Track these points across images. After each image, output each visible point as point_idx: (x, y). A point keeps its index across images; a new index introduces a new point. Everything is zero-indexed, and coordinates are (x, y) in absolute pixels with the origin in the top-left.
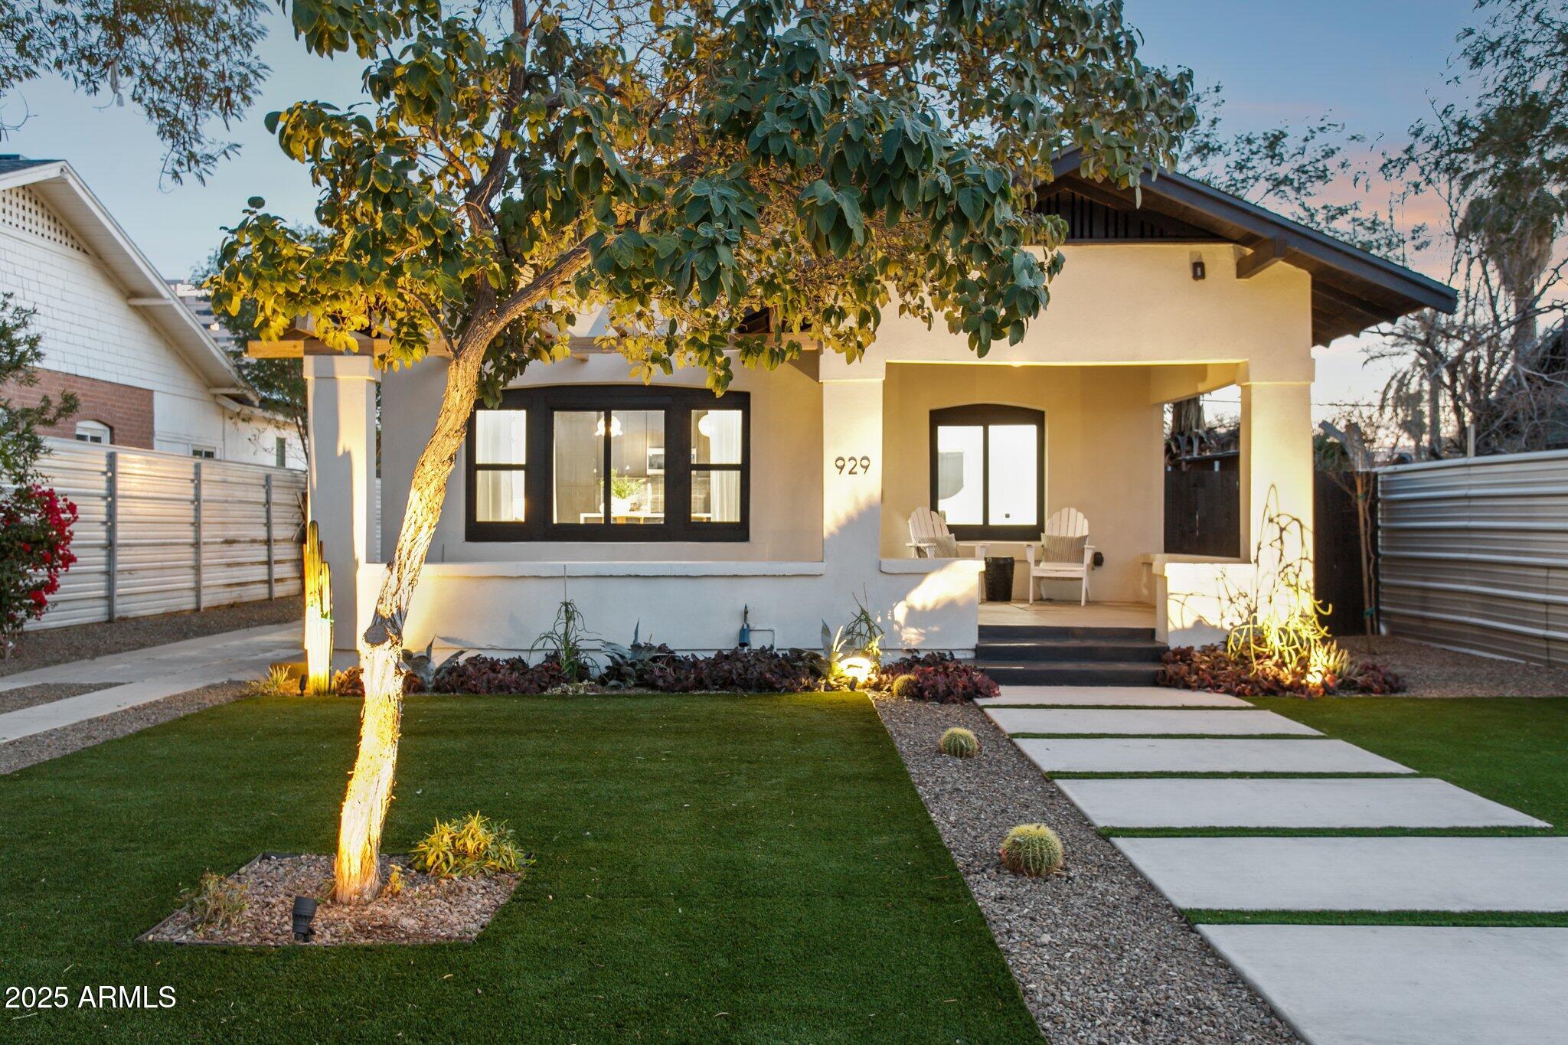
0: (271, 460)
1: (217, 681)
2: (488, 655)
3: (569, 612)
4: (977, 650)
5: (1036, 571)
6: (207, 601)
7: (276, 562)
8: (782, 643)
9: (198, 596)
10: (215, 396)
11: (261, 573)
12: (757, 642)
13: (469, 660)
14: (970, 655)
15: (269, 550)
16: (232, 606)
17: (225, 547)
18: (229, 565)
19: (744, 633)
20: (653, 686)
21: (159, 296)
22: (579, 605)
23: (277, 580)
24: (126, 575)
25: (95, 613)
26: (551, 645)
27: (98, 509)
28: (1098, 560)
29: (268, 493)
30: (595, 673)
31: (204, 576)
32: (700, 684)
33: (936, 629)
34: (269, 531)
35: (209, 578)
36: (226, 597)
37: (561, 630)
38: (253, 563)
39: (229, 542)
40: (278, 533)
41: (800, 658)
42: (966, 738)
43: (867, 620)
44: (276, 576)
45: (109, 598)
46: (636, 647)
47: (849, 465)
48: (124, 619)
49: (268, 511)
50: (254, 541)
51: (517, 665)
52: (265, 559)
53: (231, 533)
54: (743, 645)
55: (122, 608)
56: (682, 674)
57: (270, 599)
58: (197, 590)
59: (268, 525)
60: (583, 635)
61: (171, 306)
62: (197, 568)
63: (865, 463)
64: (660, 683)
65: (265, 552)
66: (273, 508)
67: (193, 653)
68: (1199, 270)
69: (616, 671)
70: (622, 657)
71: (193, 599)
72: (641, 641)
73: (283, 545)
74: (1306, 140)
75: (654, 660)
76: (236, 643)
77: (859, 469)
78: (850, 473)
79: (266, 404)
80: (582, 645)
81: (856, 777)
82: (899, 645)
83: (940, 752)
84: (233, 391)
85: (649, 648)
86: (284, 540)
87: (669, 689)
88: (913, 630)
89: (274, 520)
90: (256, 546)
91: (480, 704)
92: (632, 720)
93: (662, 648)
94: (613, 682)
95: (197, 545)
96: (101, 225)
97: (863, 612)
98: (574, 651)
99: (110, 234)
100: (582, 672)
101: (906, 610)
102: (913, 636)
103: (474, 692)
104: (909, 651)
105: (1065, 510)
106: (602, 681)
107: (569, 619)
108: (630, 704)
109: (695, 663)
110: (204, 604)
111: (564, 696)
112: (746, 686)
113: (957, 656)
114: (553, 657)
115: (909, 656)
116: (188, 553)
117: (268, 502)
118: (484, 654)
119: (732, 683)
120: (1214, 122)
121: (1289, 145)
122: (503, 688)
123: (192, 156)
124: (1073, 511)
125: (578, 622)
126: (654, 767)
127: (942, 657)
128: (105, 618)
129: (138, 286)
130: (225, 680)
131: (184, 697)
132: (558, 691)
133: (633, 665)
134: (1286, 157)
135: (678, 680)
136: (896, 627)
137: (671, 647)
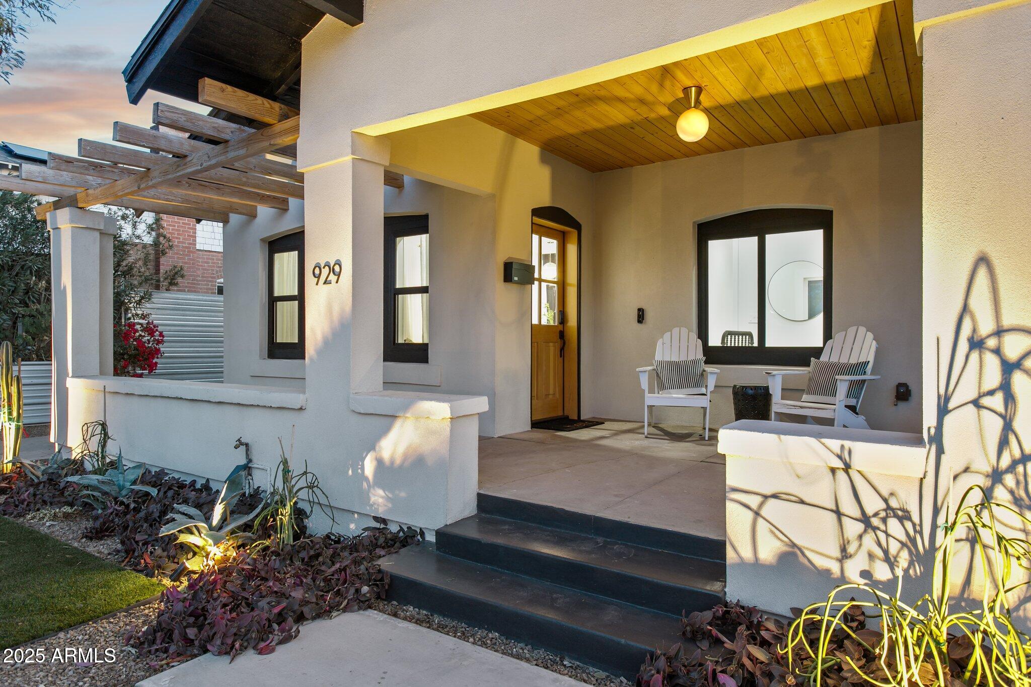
33: (403, 494)
47: (325, 272)
63: (335, 269)
77: (332, 277)
78: (325, 283)
82: (367, 510)
88: (381, 492)
101: (374, 463)
102: (380, 500)
104: (376, 519)
105: (852, 331)
124: (862, 330)
136: (365, 485)
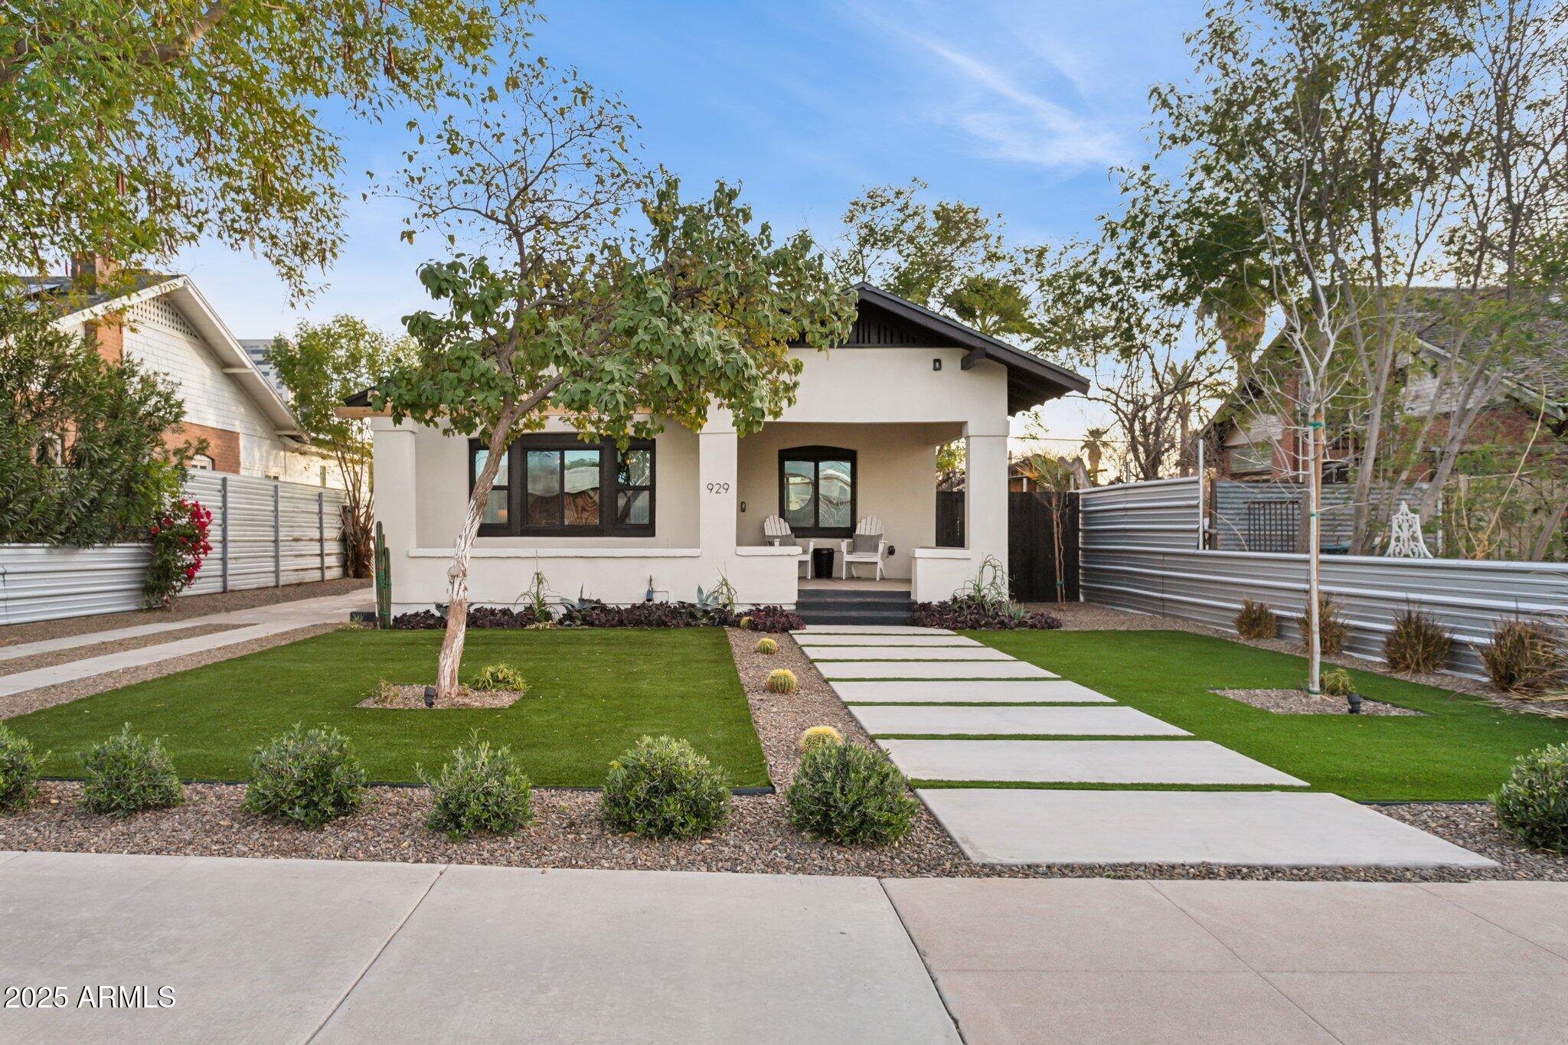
0: (317, 482)
1: (317, 623)
2: (488, 607)
3: (539, 579)
4: (797, 604)
5: (847, 558)
6: (283, 581)
7: (327, 555)
8: (673, 600)
9: (277, 577)
10: (279, 436)
11: (316, 562)
12: (658, 599)
13: (476, 610)
14: (793, 607)
15: (322, 546)
16: (299, 585)
17: (294, 543)
18: (296, 556)
19: (650, 592)
20: (592, 624)
21: (244, 366)
22: (545, 575)
23: (328, 568)
24: (234, 561)
25: (216, 586)
26: (528, 601)
27: (216, 516)
28: (891, 551)
29: (320, 506)
30: (557, 617)
31: (281, 563)
32: (621, 623)
34: (321, 533)
35: (286, 564)
36: (294, 578)
37: (534, 590)
38: (311, 555)
39: (296, 540)
40: (328, 534)
41: (684, 607)
42: (770, 644)
43: (727, 585)
44: (326, 565)
45: (224, 576)
46: (581, 600)
47: (716, 488)
48: (232, 591)
49: (321, 519)
50: (311, 540)
51: (506, 612)
52: (319, 552)
53: (297, 534)
54: (649, 600)
55: (232, 583)
56: (610, 617)
57: (323, 581)
58: (277, 573)
59: (321, 528)
60: (548, 593)
61: (252, 374)
62: (276, 558)
63: (726, 486)
64: (597, 622)
65: (319, 548)
66: (324, 517)
67: (291, 610)
68: (937, 365)
69: (569, 616)
70: (573, 606)
71: (274, 579)
72: (585, 597)
73: (330, 543)
74: (1061, 254)
75: (593, 609)
76: (315, 605)
77: (722, 490)
78: (716, 493)
79: (316, 442)
80: (548, 600)
81: (704, 661)
83: (756, 652)
84: (294, 433)
85: (590, 601)
86: (331, 540)
87: (602, 626)
89: (324, 525)
90: (313, 543)
91: (487, 633)
92: (579, 639)
93: (598, 602)
94: (567, 623)
95: (276, 541)
96: (209, 318)
97: (724, 579)
98: (542, 604)
99: (214, 325)
100: (548, 616)
103: (483, 627)
106: (561, 622)
107: (539, 584)
108: (579, 633)
109: (619, 611)
110: (281, 583)
111: (537, 629)
112: (650, 624)
113: (784, 608)
114: (529, 608)
115: (754, 608)
116: (271, 547)
117: (320, 512)
118: (485, 606)
119: (641, 622)
120: (999, 238)
121: (1049, 258)
122: (499, 624)
123: (301, 291)
124: (875, 518)
125: (545, 584)
126: (593, 657)
127: (775, 608)
128: (221, 590)
129: (230, 358)
130: (322, 622)
131: (303, 630)
132: (533, 627)
133: (579, 611)
134: (1047, 265)
135: (608, 621)
137: (603, 602)
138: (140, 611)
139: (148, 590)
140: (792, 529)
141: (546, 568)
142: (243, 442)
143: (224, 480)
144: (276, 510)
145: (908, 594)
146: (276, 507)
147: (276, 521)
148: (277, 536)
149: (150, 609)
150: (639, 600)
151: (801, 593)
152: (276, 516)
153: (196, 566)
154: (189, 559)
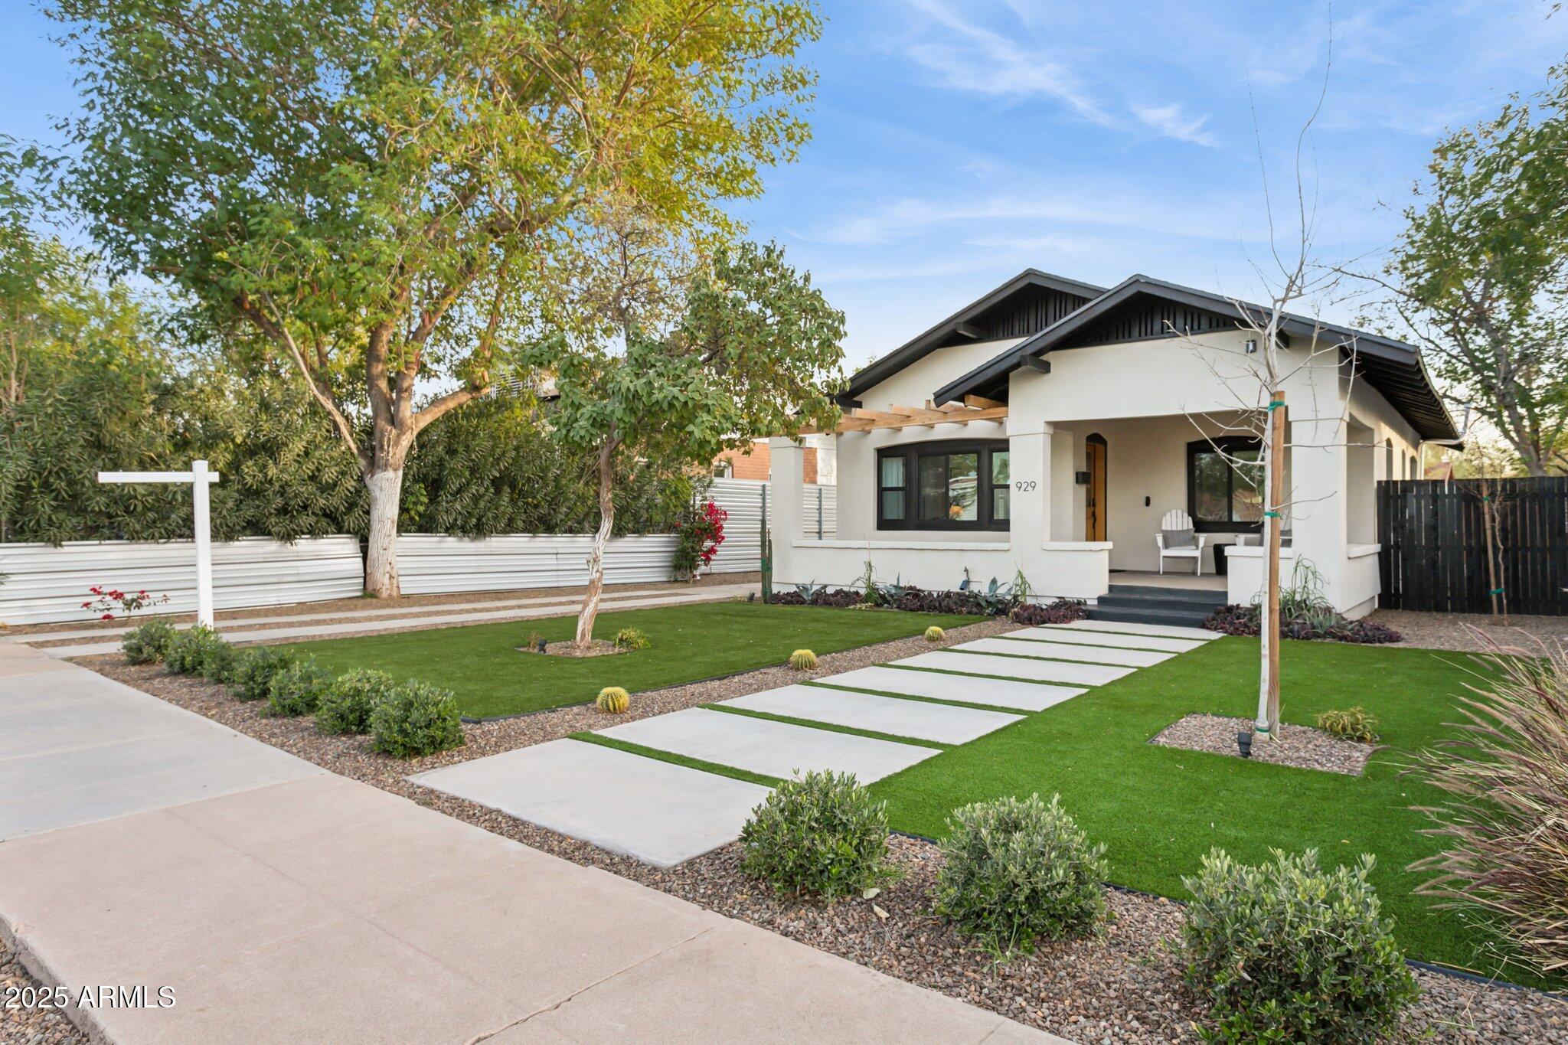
3: (870, 567)
12: (972, 588)
14: (1096, 602)
19: (966, 583)
22: (873, 563)
26: (862, 585)
37: (867, 576)
43: (1022, 577)
46: (897, 587)
47: (1024, 486)
54: (963, 589)
60: (876, 579)
63: (1031, 485)
72: (902, 584)
75: (907, 594)
77: (1029, 488)
78: (1024, 491)
80: (877, 585)
85: (905, 588)
93: (911, 588)
94: (886, 605)
97: (1020, 573)
107: (870, 570)
113: (1088, 602)
115: (1058, 601)
118: (843, 588)
125: (874, 571)
137: (919, 588)
138: (669, 582)
139: (677, 567)
140: (1195, 523)
141: (877, 559)
142: (820, 455)
143: (764, 486)
144: (820, 509)
145: (1225, 594)
146: (820, 505)
147: (820, 517)
148: (820, 528)
149: (676, 581)
150: (955, 588)
151: (1111, 588)
152: (820, 513)
153: (712, 551)
154: (708, 544)
